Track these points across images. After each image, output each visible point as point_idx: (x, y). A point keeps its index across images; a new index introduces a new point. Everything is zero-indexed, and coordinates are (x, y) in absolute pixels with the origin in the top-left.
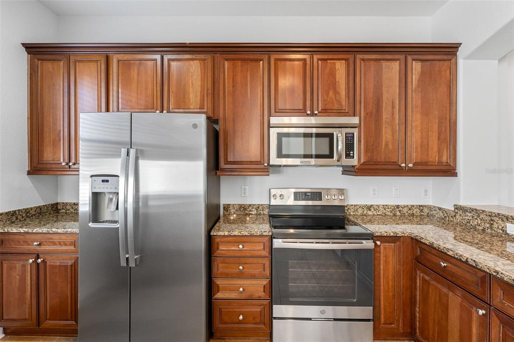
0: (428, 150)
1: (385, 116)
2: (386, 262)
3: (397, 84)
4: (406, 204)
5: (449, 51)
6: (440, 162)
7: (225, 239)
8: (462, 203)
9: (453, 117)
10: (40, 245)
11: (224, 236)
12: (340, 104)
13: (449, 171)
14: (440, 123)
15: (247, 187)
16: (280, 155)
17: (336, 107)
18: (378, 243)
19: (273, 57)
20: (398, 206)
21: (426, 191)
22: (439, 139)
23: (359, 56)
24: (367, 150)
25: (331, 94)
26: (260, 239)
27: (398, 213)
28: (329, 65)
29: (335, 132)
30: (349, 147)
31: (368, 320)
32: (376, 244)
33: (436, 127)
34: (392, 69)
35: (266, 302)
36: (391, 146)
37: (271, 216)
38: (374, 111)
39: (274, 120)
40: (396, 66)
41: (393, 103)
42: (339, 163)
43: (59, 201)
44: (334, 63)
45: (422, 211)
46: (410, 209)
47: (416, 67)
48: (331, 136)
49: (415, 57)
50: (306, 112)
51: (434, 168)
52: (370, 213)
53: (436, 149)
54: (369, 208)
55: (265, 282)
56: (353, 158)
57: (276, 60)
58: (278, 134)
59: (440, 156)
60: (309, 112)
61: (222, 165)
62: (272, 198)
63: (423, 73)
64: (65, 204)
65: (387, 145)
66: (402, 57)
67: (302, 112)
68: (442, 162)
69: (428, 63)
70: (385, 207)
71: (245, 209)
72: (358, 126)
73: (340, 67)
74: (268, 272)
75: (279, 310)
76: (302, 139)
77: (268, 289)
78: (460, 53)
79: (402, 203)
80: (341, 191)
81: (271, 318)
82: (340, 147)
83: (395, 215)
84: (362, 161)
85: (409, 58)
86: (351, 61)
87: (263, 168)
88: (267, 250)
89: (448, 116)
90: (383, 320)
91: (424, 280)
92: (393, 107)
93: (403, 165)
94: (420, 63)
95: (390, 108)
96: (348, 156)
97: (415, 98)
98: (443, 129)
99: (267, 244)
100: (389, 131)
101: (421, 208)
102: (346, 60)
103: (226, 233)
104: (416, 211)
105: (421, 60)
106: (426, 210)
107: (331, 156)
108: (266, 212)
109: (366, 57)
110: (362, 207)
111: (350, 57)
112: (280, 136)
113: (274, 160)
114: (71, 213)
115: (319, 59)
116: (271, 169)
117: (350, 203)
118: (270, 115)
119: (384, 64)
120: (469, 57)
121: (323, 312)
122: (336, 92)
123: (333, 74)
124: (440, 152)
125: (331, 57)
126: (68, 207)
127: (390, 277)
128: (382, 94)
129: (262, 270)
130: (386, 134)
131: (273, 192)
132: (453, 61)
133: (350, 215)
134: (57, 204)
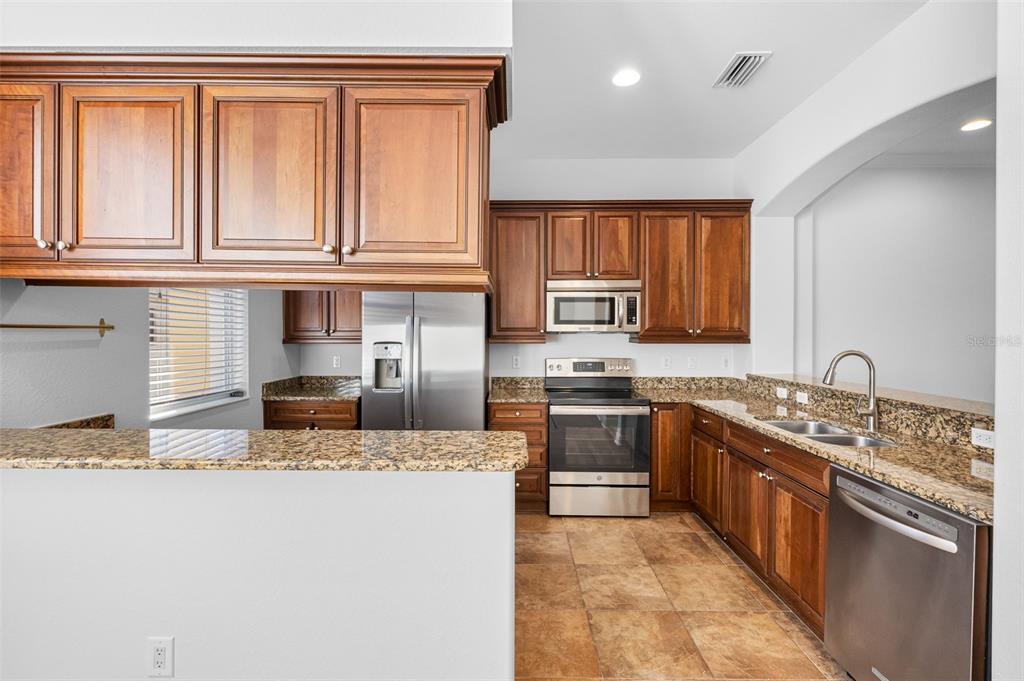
0: (718, 315)
1: (672, 277)
2: (664, 429)
3: (685, 242)
4: (702, 376)
5: (742, 207)
6: (731, 328)
7: (501, 407)
8: (755, 372)
9: (746, 279)
10: (315, 413)
11: (501, 403)
12: (622, 264)
13: (741, 337)
14: (732, 286)
15: (519, 358)
16: (557, 321)
17: (618, 268)
18: (656, 409)
19: (550, 215)
20: (693, 379)
21: (726, 361)
22: (730, 302)
23: (644, 213)
24: (651, 315)
25: (613, 254)
26: (537, 407)
27: (693, 386)
28: (611, 223)
29: (616, 296)
30: (631, 312)
31: (645, 486)
32: (652, 410)
33: (726, 290)
34: (680, 227)
35: (543, 470)
36: (677, 310)
37: (547, 390)
38: (660, 272)
39: (551, 284)
40: (683, 223)
41: (680, 264)
42: (620, 329)
43: (302, 374)
44: (617, 221)
45: (721, 384)
46: (707, 382)
47: (706, 224)
48: (612, 300)
49: (705, 213)
50: (585, 274)
51: (724, 334)
52: (661, 386)
53: (727, 314)
54: (660, 381)
55: (542, 450)
56: (636, 323)
57: (553, 217)
58: (556, 298)
59: (732, 322)
60: (589, 275)
61: (495, 332)
62: (548, 370)
63: (712, 231)
64: (310, 378)
65: (673, 309)
66: (690, 214)
67: (582, 274)
68: (733, 328)
69: (718, 220)
70: (678, 379)
71: (517, 383)
72: (641, 290)
73: (623, 225)
74: (544, 440)
75: (556, 477)
76: (593, 304)
77: (544, 458)
78: (754, 209)
79: (697, 375)
80: (625, 361)
81: (549, 485)
82: (621, 312)
83: (689, 389)
84: (647, 327)
85: (698, 215)
86: (635, 218)
87: (540, 335)
88: (544, 417)
89: (740, 277)
90: (660, 488)
91: (696, 443)
92: (681, 268)
93: (691, 331)
94: (710, 221)
95: (677, 270)
96: (630, 321)
97: (703, 258)
98: (735, 292)
99: (545, 411)
100: (676, 295)
101: (720, 380)
102: (629, 217)
103: (503, 401)
104: (714, 384)
105: (711, 217)
106: (725, 383)
107: (611, 322)
108: (541, 385)
109: (651, 213)
110: (651, 379)
111: (634, 214)
112: (558, 301)
113: (551, 327)
114: (318, 387)
115: (600, 217)
116: (547, 336)
117: (638, 375)
118: (547, 279)
119: (671, 221)
120: (761, 214)
121: (599, 478)
122: (619, 252)
123: (615, 232)
124: (731, 317)
125: (613, 214)
126: (313, 381)
127: (668, 444)
128: (668, 253)
129: (538, 437)
130: (673, 298)
131: (549, 362)
132: (746, 217)
133: (638, 389)
134: (301, 377)
